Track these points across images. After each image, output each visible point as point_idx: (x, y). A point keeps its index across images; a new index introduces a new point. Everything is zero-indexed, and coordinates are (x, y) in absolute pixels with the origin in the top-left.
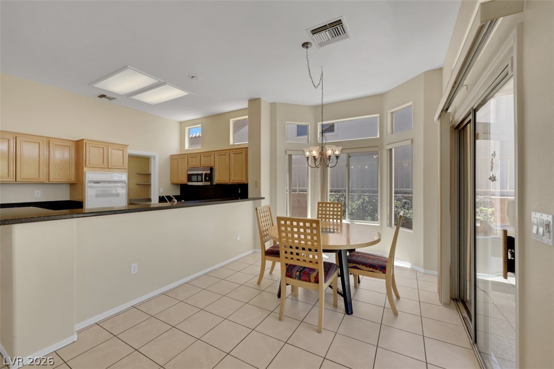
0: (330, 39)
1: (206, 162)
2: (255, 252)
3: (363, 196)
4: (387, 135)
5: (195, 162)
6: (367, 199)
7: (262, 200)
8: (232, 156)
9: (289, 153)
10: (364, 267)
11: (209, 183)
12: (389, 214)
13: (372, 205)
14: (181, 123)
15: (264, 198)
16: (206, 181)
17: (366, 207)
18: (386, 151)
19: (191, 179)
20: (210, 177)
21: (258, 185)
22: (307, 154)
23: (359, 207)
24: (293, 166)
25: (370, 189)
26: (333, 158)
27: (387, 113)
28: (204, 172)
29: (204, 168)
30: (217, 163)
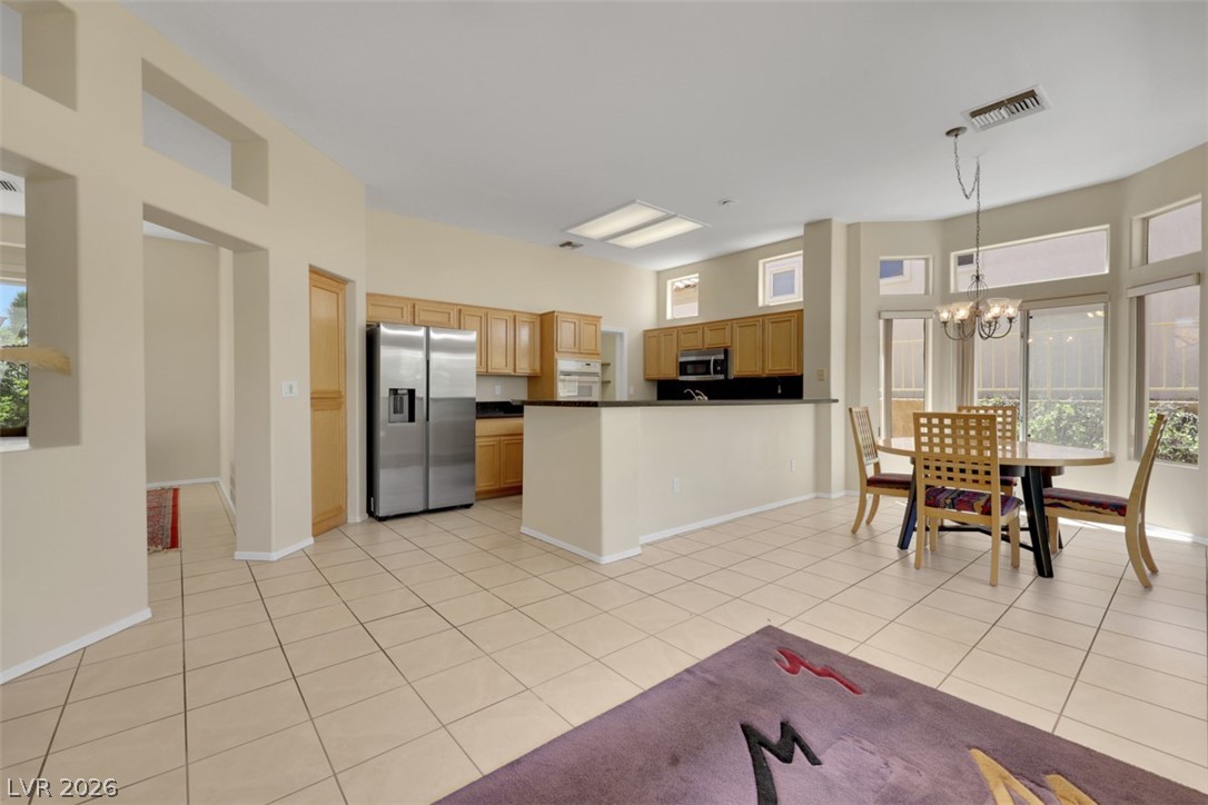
0: (1006, 116)
1: (712, 340)
2: (817, 498)
3: (1058, 405)
4: (1131, 267)
5: (693, 342)
6: (1069, 410)
7: (834, 405)
8: (769, 327)
9: (886, 315)
10: (1077, 505)
11: (721, 377)
12: (1133, 433)
13: (1083, 425)
14: (658, 273)
15: (836, 401)
16: (716, 372)
17: (1065, 428)
18: (1127, 302)
19: (686, 370)
20: (723, 365)
21: (824, 377)
22: (945, 315)
23: (1047, 429)
24: (894, 342)
25: (1078, 389)
26: (1003, 323)
27: (1131, 220)
28: (713, 358)
29: (711, 351)
30: (737, 339)
